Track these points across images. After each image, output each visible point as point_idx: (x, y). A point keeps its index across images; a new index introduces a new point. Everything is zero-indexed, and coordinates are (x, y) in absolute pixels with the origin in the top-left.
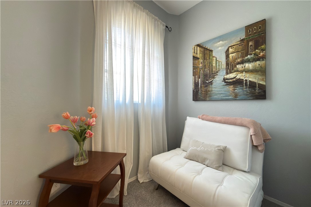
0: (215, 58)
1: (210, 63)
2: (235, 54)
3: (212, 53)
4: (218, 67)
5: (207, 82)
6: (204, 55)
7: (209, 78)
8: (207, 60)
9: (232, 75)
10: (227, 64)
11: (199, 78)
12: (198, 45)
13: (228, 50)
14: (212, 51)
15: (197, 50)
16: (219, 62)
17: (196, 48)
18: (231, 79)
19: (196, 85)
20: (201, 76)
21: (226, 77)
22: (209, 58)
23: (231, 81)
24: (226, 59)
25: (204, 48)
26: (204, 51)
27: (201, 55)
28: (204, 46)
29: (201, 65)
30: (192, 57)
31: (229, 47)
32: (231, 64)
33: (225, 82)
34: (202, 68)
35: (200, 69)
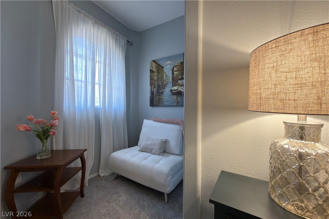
0: (165, 73)
1: (162, 77)
2: (177, 72)
3: (163, 69)
4: (167, 80)
5: (160, 91)
6: (158, 70)
7: (161, 88)
8: (160, 74)
9: (175, 88)
10: (173, 79)
11: (155, 88)
12: (154, 61)
13: (173, 68)
14: (163, 67)
15: (153, 65)
16: (168, 77)
17: (152, 63)
18: (175, 90)
19: (152, 93)
20: (156, 87)
21: (172, 88)
22: (161, 73)
23: (175, 92)
24: (172, 75)
25: (158, 64)
26: (158, 66)
27: (156, 69)
28: (158, 63)
29: (156, 77)
30: (150, 71)
31: (174, 66)
32: (175, 80)
33: (172, 93)
34: (156, 80)
35: (155, 81)
